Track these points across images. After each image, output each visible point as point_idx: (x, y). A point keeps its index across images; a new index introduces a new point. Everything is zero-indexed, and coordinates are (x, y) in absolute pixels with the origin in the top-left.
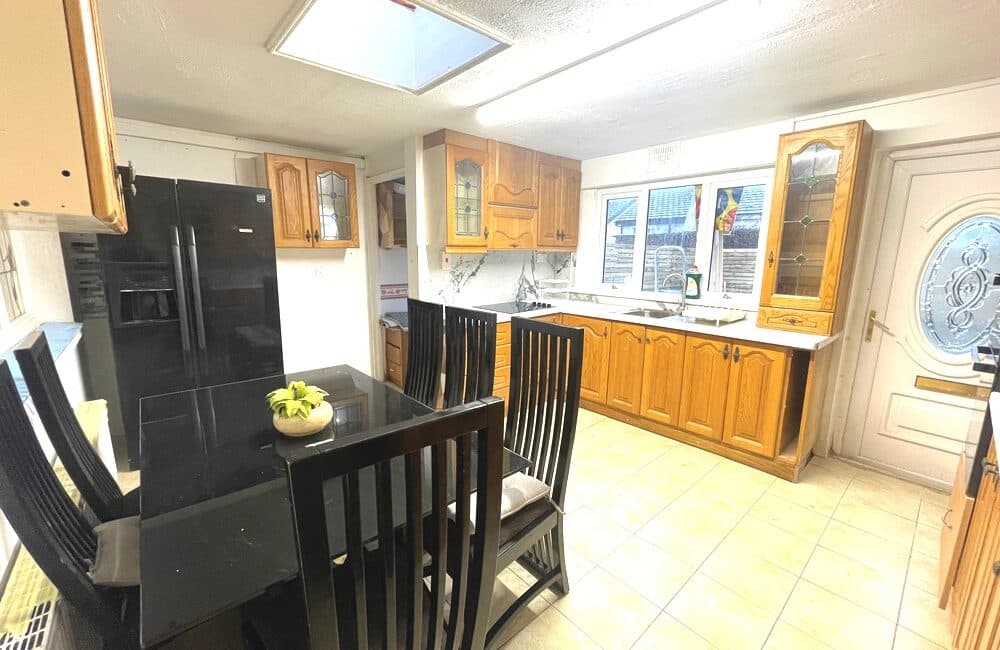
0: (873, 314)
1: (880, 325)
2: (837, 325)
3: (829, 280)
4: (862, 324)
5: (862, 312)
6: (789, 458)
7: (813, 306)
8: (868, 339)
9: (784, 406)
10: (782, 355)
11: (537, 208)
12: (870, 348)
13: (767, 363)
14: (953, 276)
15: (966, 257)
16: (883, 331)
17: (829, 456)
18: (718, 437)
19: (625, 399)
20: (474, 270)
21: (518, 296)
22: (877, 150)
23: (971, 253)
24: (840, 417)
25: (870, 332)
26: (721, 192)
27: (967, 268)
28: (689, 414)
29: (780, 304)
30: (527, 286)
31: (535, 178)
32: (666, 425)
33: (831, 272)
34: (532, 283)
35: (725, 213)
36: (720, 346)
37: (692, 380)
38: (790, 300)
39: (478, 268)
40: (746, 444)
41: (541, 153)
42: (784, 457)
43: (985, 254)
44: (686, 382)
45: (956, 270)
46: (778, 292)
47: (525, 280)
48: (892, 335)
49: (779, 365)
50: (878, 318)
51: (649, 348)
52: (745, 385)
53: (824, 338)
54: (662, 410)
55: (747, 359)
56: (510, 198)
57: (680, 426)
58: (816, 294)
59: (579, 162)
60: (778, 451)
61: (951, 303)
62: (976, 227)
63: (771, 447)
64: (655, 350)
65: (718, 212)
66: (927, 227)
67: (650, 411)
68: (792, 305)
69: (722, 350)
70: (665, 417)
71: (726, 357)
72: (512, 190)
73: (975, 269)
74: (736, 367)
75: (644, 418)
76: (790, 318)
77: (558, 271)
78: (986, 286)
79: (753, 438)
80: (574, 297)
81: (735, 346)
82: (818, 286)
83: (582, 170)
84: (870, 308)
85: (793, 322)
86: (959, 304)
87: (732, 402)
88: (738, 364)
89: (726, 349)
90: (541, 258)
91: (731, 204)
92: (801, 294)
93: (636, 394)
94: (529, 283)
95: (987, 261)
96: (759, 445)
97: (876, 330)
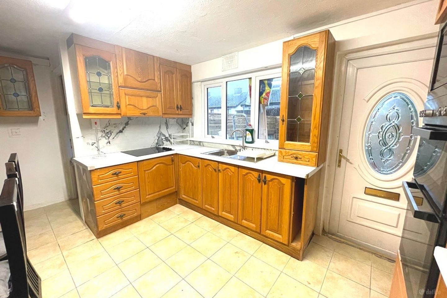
0: (341, 151)
1: (345, 158)
2: (321, 159)
3: (314, 132)
4: (335, 158)
5: (335, 151)
6: (297, 245)
7: (307, 149)
8: (339, 166)
9: (292, 213)
10: (289, 181)
11: (161, 92)
12: (340, 171)
13: (282, 186)
14: (382, 129)
15: (388, 117)
16: (347, 161)
17: (322, 234)
18: (258, 231)
19: (211, 206)
20: (121, 129)
21: (157, 143)
22: (338, 53)
23: (391, 114)
24: (327, 211)
25: (340, 161)
26: (262, 82)
27: (389, 124)
28: (243, 215)
29: (290, 148)
30: (163, 138)
31: (157, 74)
32: (232, 221)
33: (315, 127)
34: (167, 136)
35: (264, 94)
36: (256, 174)
37: (243, 196)
38: (295, 145)
39: (125, 127)
40: (273, 236)
41: (160, 59)
42: (294, 244)
43: (398, 114)
44: (240, 196)
45: (384, 124)
46: (288, 140)
47: (161, 134)
48: (351, 163)
49: (288, 187)
50: (344, 154)
51: (220, 175)
52: (271, 199)
53: (314, 168)
54: (230, 213)
55: (271, 183)
56: (138, 85)
57: (239, 223)
58: (308, 142)
59: (190, 66)
60: (290, 241)
61: (381, 144)
62: (393, 99)
63: (287, 238)
64: (223, 176)
65: (261, 94)
66: (367, 99)
67: (224, 213)
68: (297, 148)
69: (258, 177)
70: (231, 217)
71: (259, 181)
72: (139, 79)
73: (393, 124)
74: (265, 187)
75: (221, 217)
76: (295, 156)
77: (184, 129)
78: (399, 134)
79: (276, 232)
80: (192, 143)
81: (264, 175)
82: (309, 136)
83: (192, 71)
84: (339, 149)
85: (296, 158)
86: (386, 145)
87: (264, 210)
88: (266, 185)
89: (259, 176)
90: (171, 121)
91: (267, 89)
92: (299, 141)
93: (216, 202)
94: (164, 136)
95: (399, 119)
96: (280, 236)
97: (343, 161)
